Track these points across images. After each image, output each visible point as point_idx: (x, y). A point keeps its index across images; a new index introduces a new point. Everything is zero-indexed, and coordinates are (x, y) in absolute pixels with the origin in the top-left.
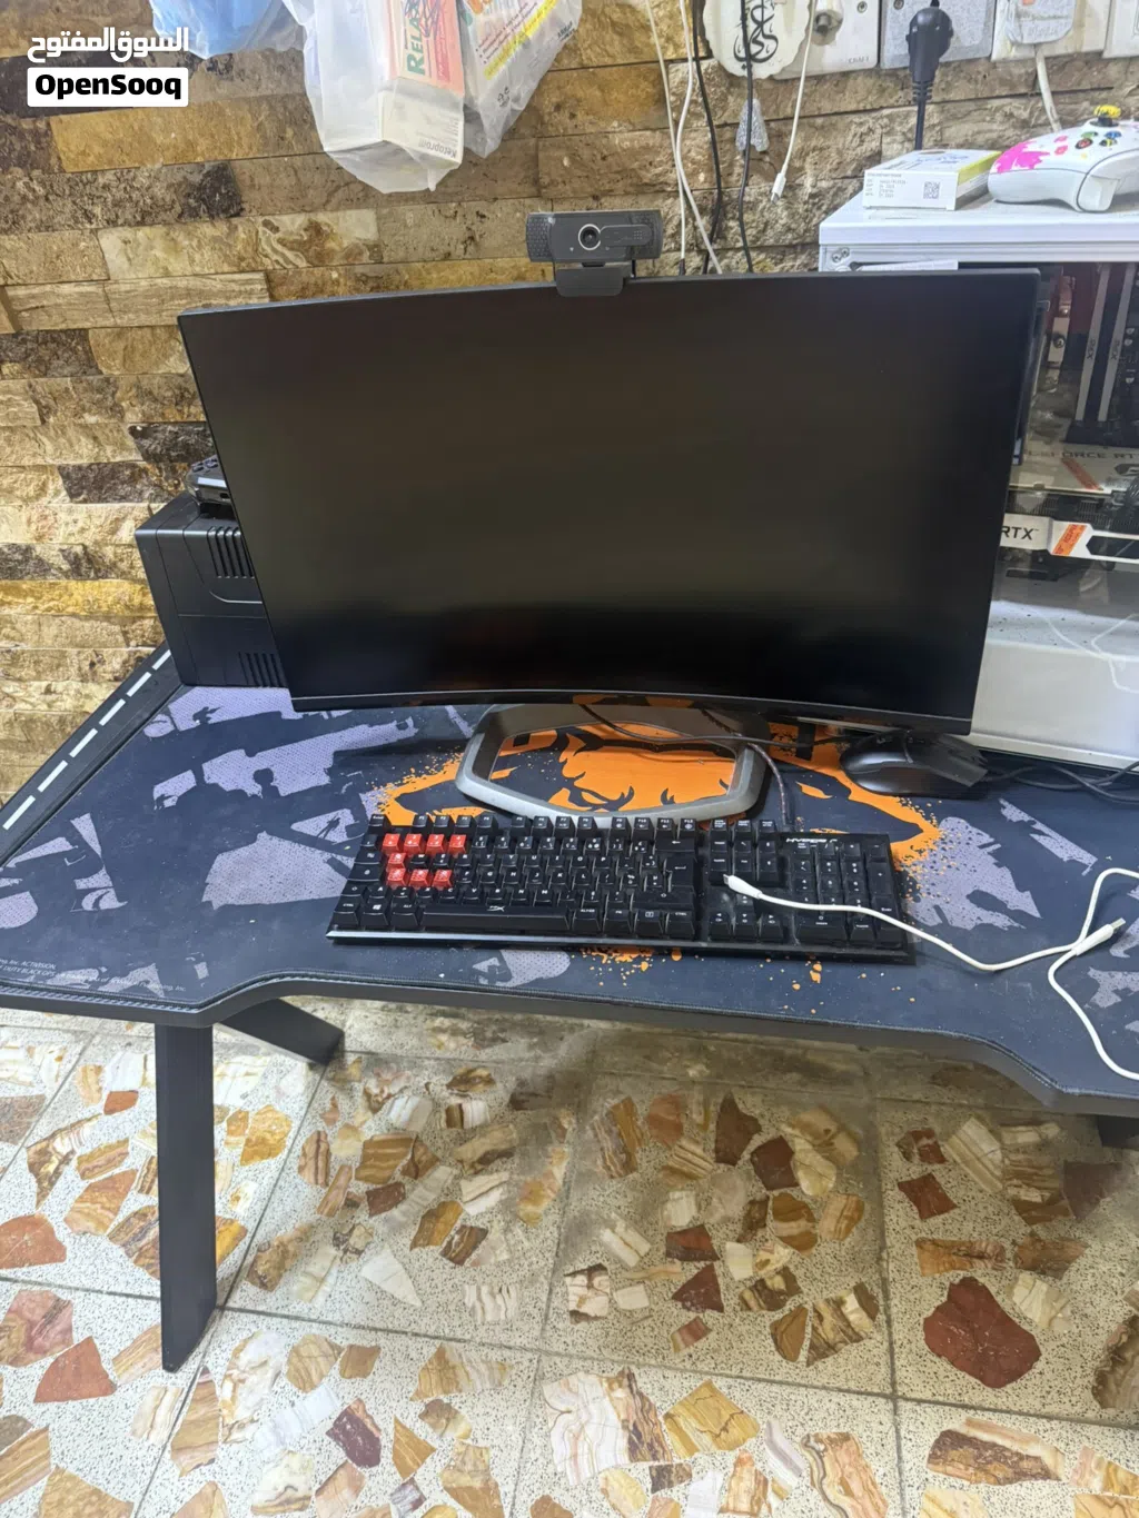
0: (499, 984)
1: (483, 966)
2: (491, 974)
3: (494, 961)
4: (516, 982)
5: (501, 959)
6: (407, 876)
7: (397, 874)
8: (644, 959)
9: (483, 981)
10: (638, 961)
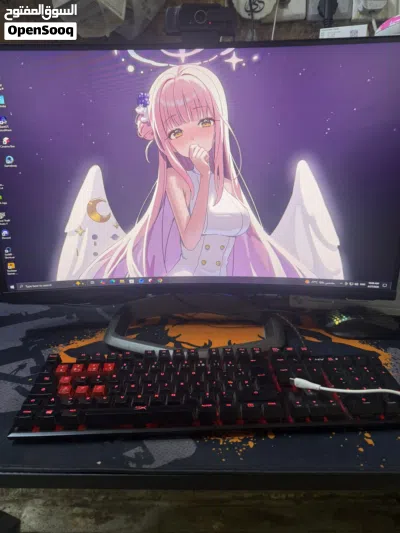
0: (144, 466)
1: (131, 453)
2: (137, 459)
3: (139, 449)
4: (158, 464)
5: (144, 447)
6: (73, 390)
7: (65, 390)
8: (249, 440)
9: (133, 465)
10: (246, 441)
